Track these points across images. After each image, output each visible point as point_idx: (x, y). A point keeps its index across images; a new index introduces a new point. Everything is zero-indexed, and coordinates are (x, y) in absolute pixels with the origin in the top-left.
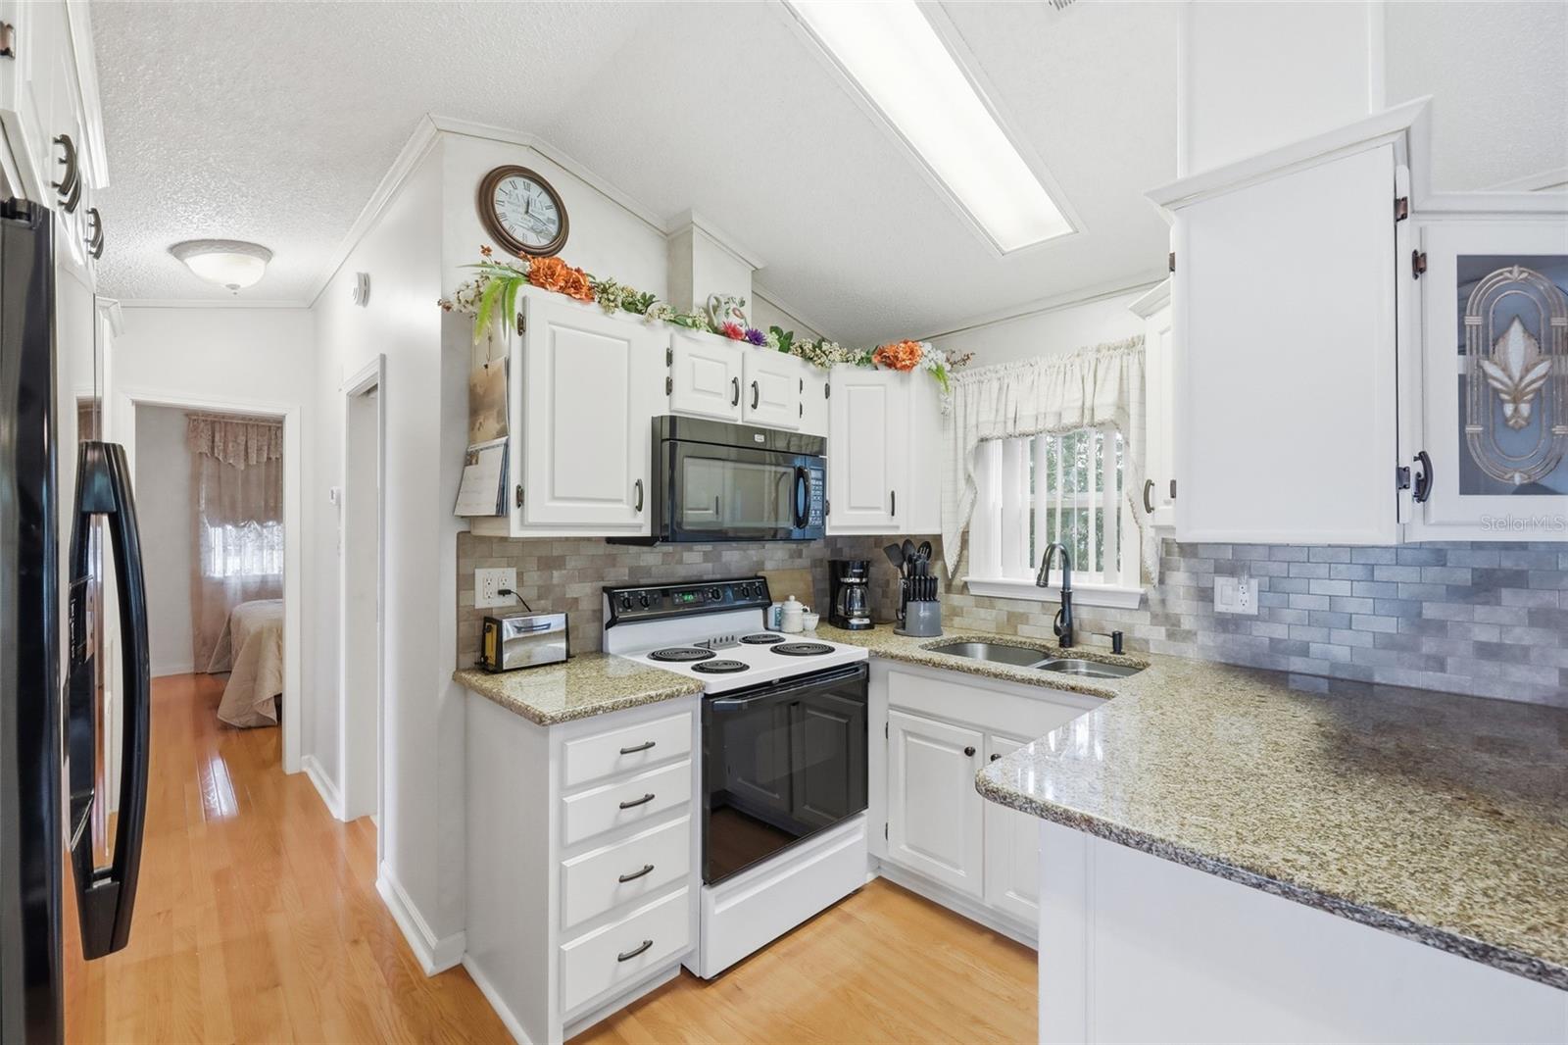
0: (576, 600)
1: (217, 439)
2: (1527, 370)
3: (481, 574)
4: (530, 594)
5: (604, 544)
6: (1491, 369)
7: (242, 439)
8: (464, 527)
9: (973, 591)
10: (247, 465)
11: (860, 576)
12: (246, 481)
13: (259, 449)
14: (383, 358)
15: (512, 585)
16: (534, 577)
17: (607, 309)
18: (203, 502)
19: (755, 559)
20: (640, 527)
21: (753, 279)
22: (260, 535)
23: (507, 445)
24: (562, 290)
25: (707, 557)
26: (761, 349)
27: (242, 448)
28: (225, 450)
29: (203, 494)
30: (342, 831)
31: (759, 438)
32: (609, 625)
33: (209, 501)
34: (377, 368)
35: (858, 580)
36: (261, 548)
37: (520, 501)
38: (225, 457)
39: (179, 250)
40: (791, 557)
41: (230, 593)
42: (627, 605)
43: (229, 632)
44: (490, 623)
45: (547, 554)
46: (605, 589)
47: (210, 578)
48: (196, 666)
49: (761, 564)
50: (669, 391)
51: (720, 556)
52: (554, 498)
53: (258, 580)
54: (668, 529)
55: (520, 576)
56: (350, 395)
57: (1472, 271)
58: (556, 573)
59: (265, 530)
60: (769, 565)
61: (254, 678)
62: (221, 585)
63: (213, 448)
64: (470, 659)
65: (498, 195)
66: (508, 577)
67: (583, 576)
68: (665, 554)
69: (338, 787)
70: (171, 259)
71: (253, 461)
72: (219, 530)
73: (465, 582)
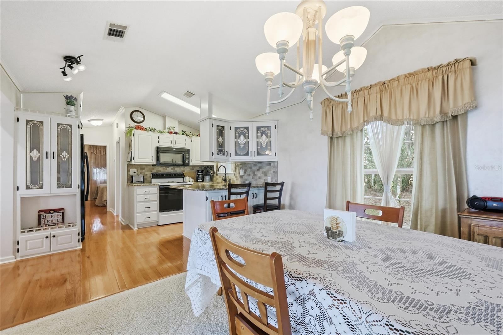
0: (147, 175)
1: (95, 149)
2: (243, 141)
3: (131, 170)
4: (139, 173)
5: (152, 166)
6: (239, 140)
7: (100, 149)
8: (128, 163)
9: (219, 175)
10: (101, 155)
11: (201, 173)
12: (101, 158)
13: (104, 152)
14: (120, 138)
15: (136, 171)
16: (139, 171)
17: (148, 132)
18: (92, 163)
19: (182, 170)
20: (153, 163)
21: (179, 123)
22: (104, 171)
23: (132, 151)
24: (140, 130)
25: (172, 169)
26: (177, 135)
27: (100, 151)
28: (96, 152)
29: (92, 161)
30: (116, 217)
31: (174, 149)
32: (152, 178)
33: (93, 163)
34: (119, 139)
35: (200, 173)
36: (104, 173)
37: (134, 159)
38: (96, 154)
39: (89, 121)
40: (191, 170)
41: (98, 183)
42: (154, 175)
43: (97, 190)
44: (132, 176)
45: (141, 167)
46: (152, 173)
47: (94, 180)
48: (91, 199)
49: (184, 171)
50: (159, 143)
51: (175, 169)
52: (139, 158)
53: (104, 180)
54: (159, 163)
55: (137, 170)
56: (116, 143)
57: (236, 129)
58: (143, 170)
59: (105, 169)
60: (185, 171)
61: (102, 197)
62: (96, 181)
63: (94, 152)
64: (129, 182)
65: (133, 115)
66: (135, 170)
67: (148, 171)
68: (163, 168)
69: (115, 210)
70: (88, 122)
71: (102, 154)
72: (95, 169)
73: (129, 171)
